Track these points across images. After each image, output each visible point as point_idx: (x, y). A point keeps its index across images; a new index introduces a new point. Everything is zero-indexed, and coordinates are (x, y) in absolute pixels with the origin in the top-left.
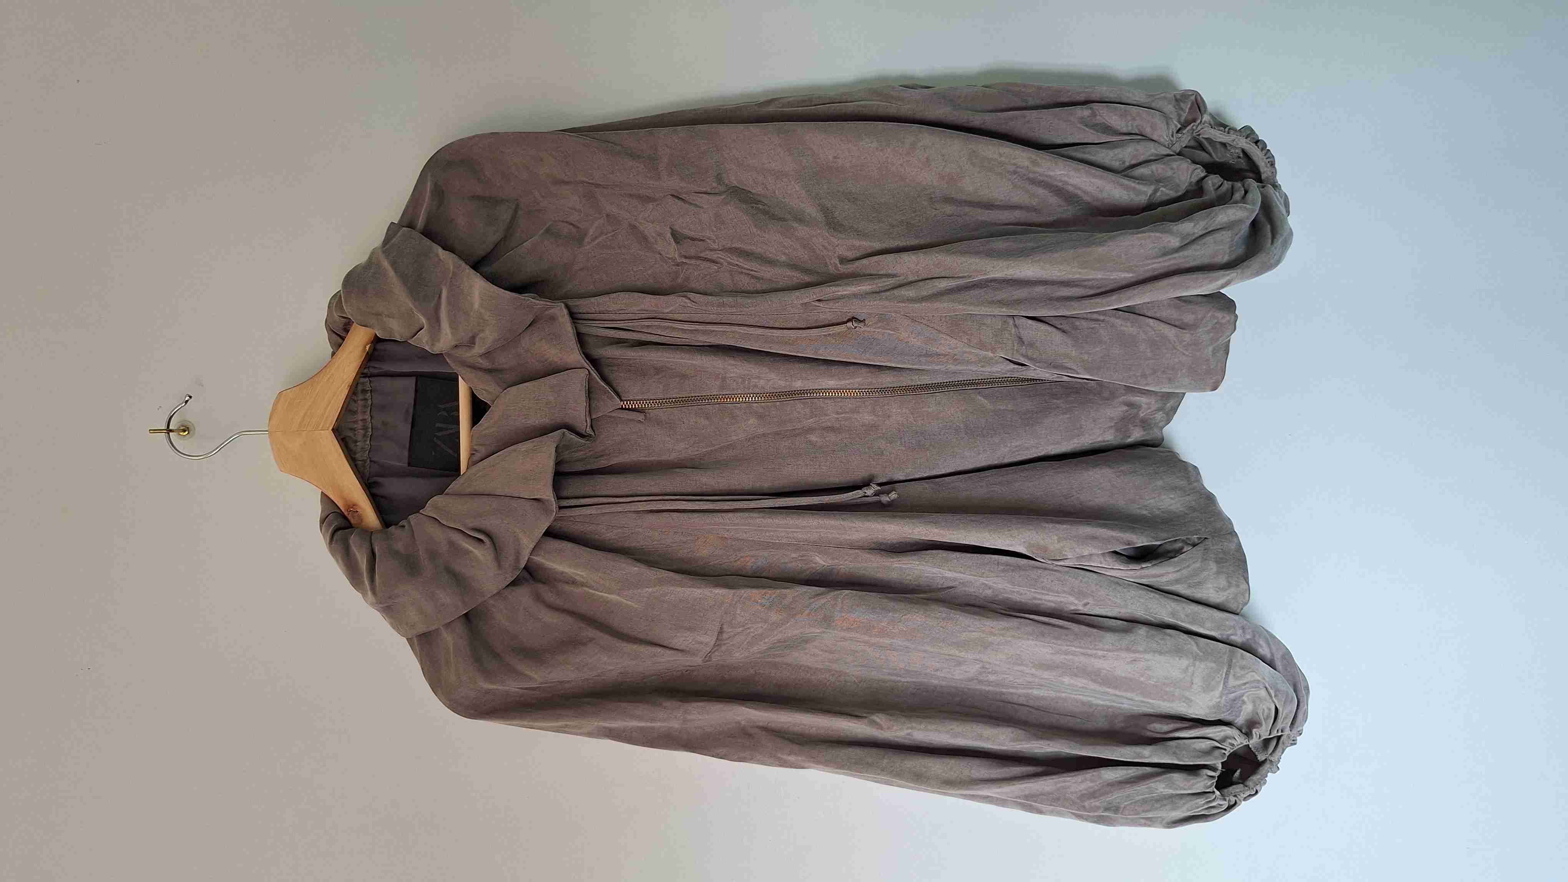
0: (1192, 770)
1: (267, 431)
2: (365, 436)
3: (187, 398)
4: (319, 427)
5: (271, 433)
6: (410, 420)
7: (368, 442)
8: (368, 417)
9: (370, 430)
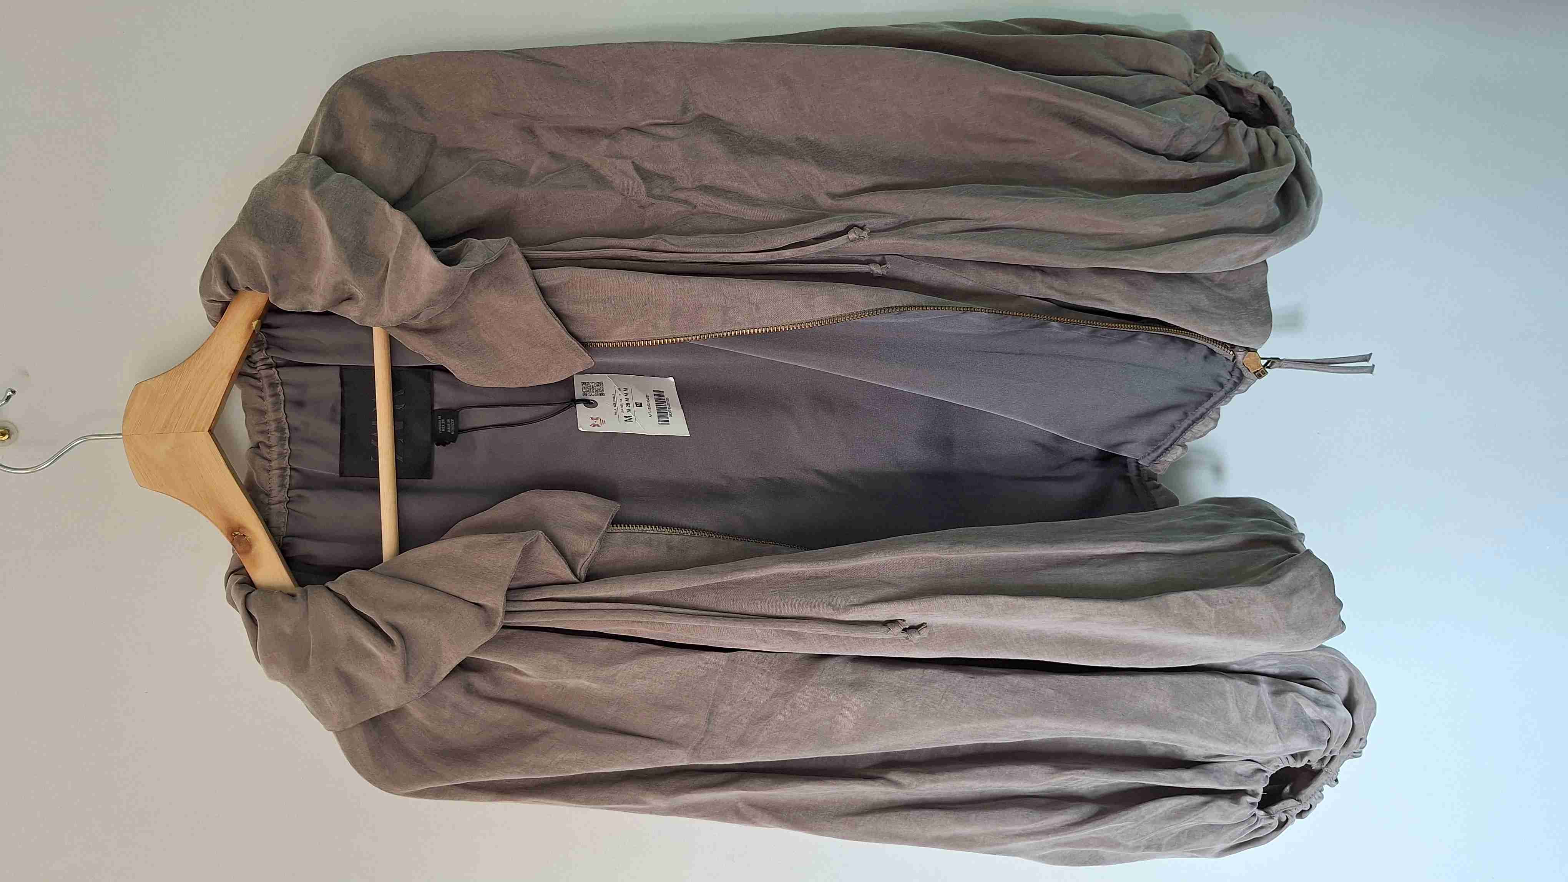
0: (1234, 795)
1: (120, 434)
2: (281, 439)
3: (9, 393)
4: (190, 428)
5: (126, 437)
6: (339, 418)
7: (287, 446)
8: (282, 414)
9: (287, 431)
